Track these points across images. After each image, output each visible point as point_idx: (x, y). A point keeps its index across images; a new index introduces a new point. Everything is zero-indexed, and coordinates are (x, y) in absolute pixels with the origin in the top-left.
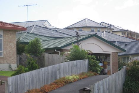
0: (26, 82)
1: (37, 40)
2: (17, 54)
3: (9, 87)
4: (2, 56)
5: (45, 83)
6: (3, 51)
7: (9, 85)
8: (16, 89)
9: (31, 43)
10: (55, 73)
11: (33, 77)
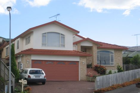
0: (111, 80)
1: (138, 55)
2: (123, 64)
3: (97, 83)
4: (114, 65)
5: (127, 80)
6: (114, 62)
7: (97, 81)
8: (103, 84)
9: (134, 57)
10: (135, 74)
11: (116, 77)
